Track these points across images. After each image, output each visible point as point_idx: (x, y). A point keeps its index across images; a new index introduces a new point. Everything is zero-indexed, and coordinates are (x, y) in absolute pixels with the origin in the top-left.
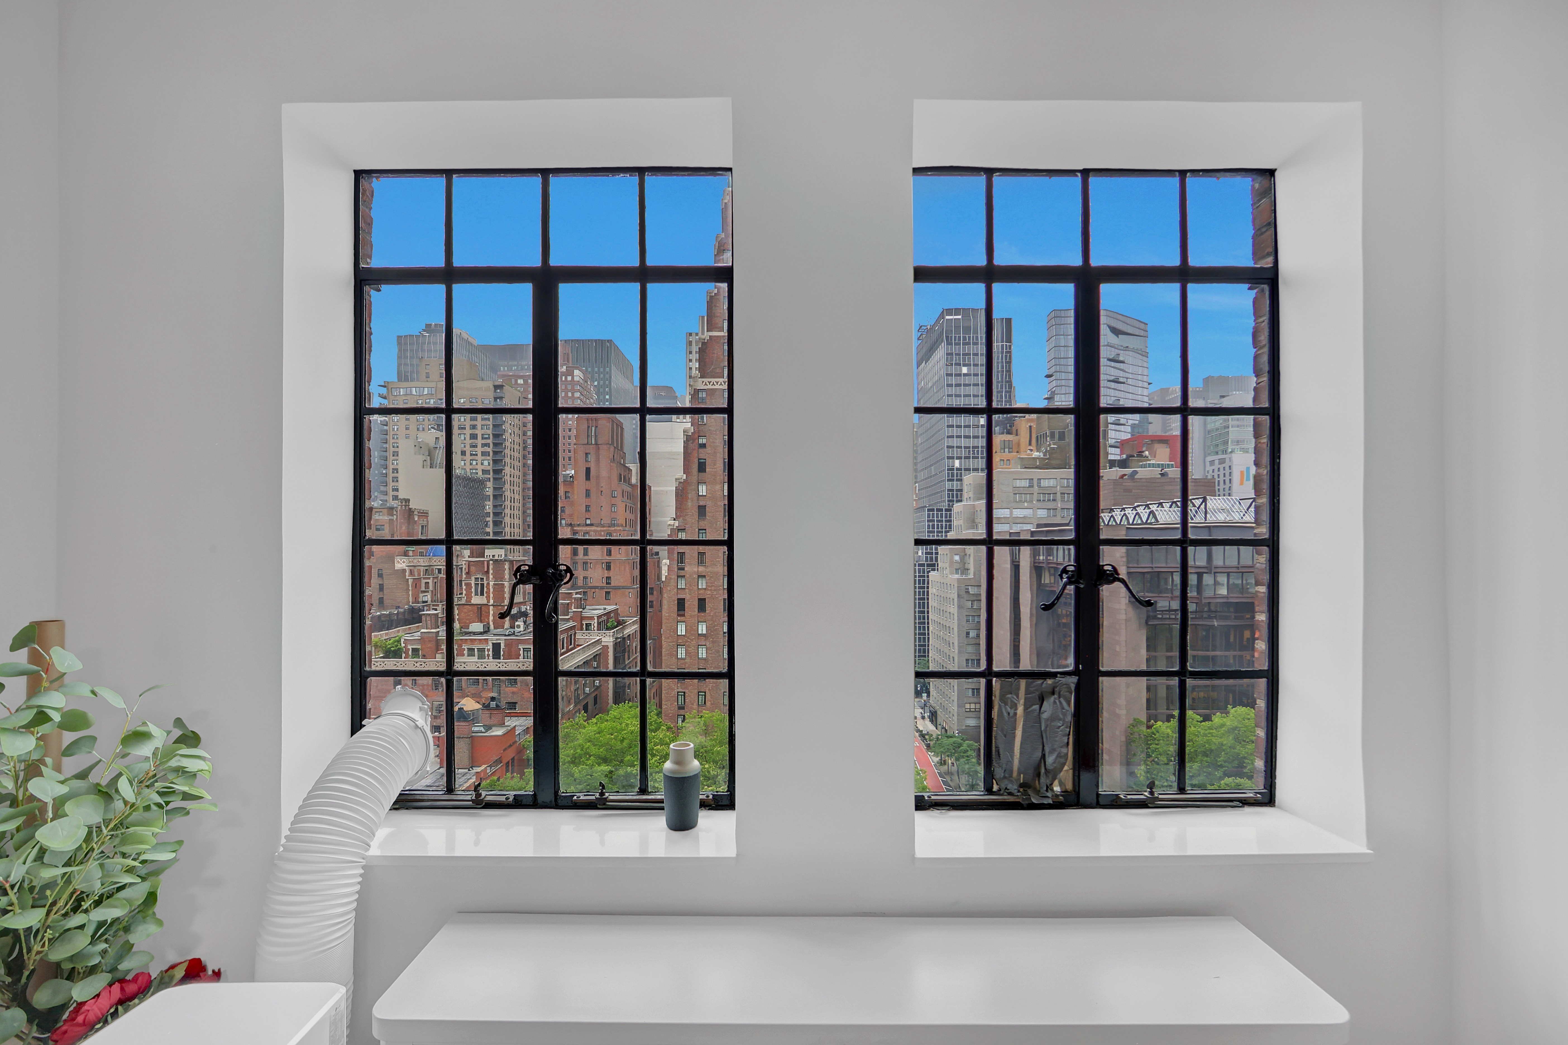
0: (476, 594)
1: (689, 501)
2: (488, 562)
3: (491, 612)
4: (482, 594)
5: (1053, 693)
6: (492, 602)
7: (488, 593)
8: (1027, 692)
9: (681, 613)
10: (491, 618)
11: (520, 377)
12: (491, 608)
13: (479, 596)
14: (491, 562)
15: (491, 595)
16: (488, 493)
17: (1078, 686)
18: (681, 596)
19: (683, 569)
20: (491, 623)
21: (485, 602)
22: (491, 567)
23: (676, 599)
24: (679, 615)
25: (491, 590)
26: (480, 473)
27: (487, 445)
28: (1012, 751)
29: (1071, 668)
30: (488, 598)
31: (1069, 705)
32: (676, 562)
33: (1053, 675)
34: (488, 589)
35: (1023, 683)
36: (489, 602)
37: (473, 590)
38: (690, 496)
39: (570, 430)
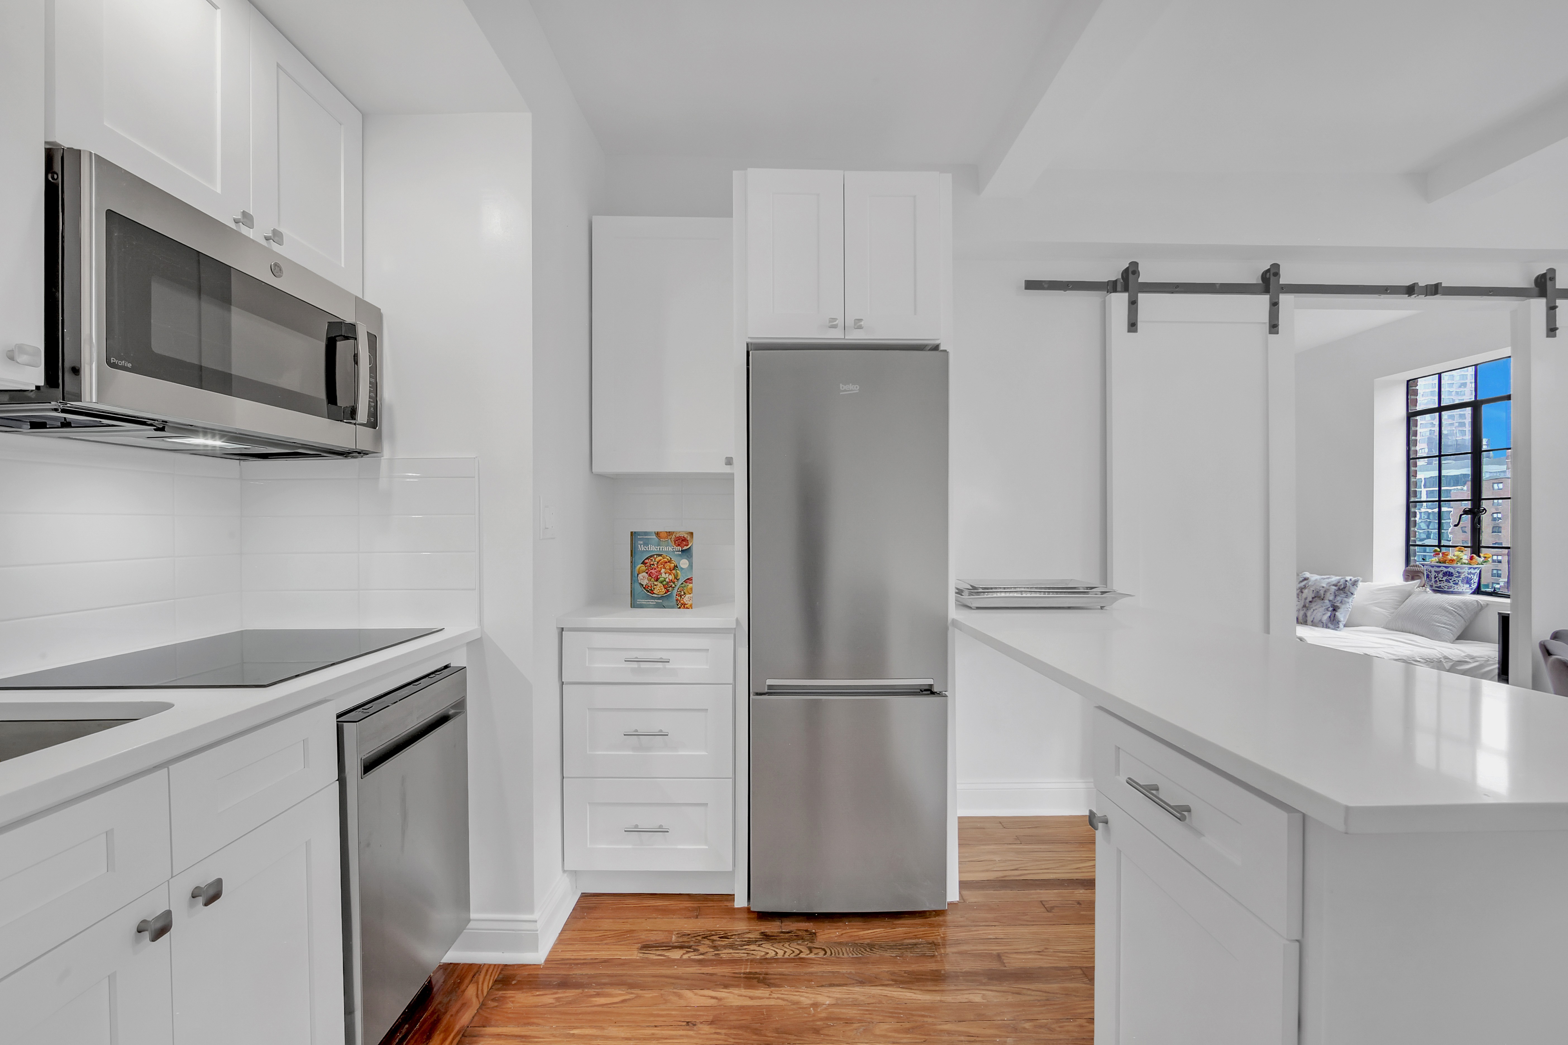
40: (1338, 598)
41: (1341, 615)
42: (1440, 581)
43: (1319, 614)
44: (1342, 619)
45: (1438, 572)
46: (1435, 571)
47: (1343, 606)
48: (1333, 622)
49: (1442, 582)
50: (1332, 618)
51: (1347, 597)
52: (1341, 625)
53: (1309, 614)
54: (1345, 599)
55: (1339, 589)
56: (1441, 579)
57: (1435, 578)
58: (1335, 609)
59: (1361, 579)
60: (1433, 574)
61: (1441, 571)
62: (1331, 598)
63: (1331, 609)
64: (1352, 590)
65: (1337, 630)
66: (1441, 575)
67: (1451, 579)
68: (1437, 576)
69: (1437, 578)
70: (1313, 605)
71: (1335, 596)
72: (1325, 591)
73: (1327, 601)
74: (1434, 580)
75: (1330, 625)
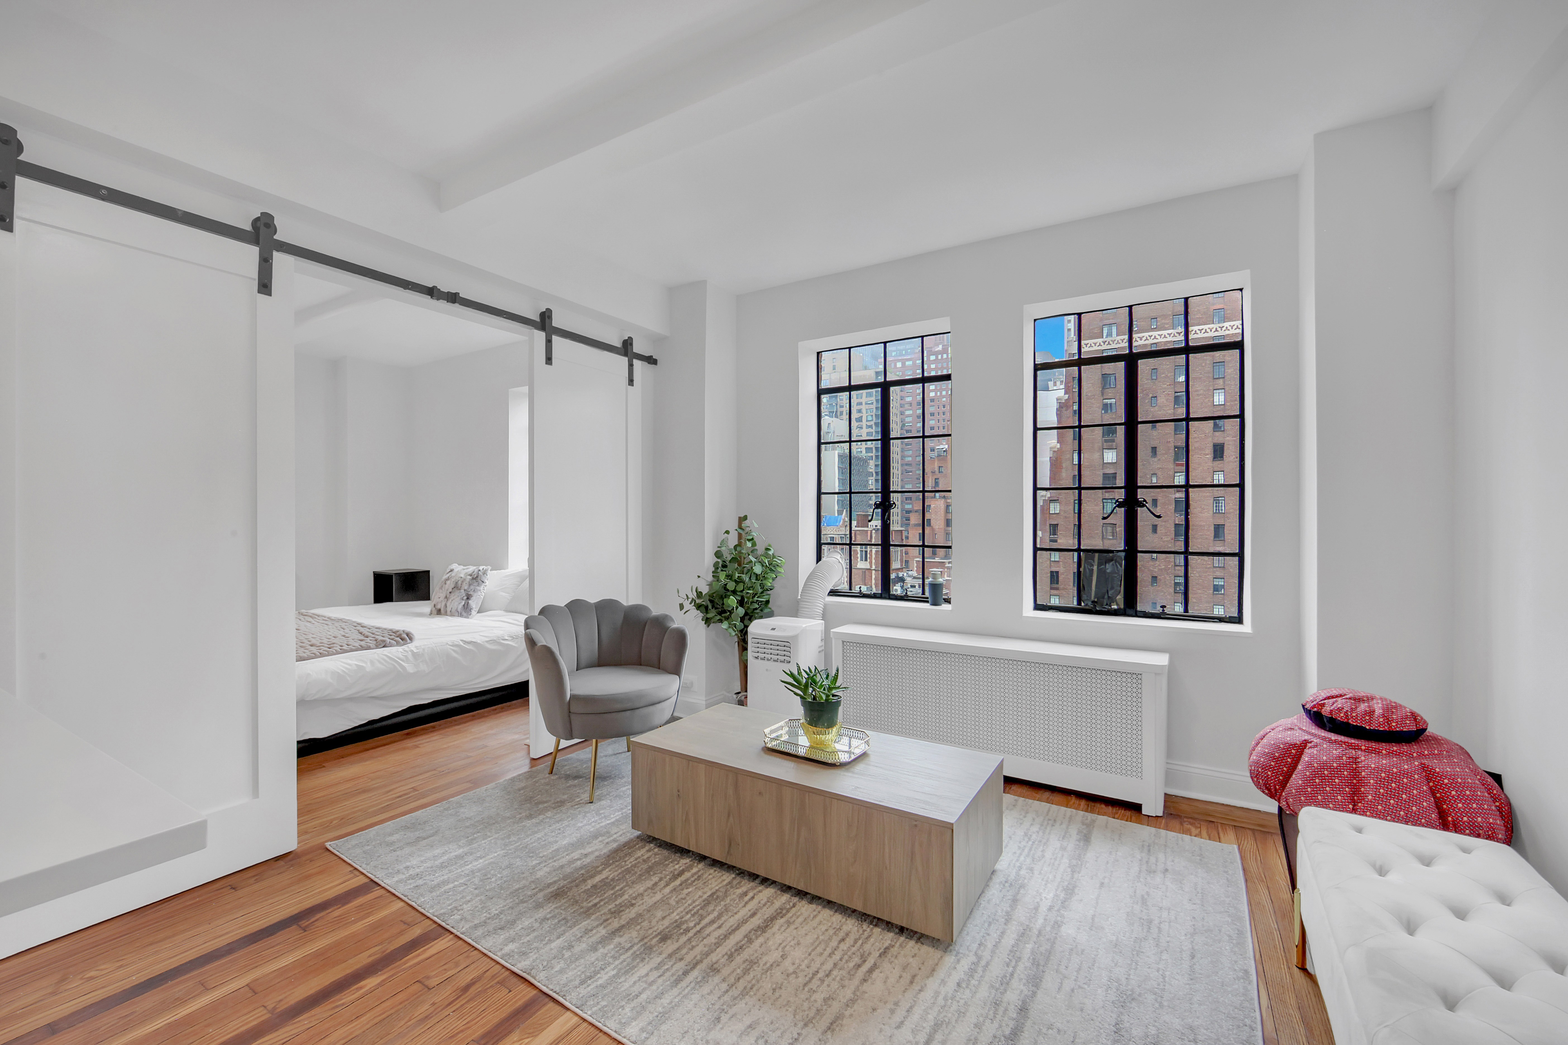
0: (862, 560)
1: (1063, 470)
2: (871, 531)
3: (873, 577)
4: (866, 560)
5: (1112, 560)
6: (874, 567)
7: (871, 558)
8: (1099, 559)
9: (1055, 586)
10: (873, 581)
11: (899, 361)
12: (874, 572)
13: (864, 562)
14: (874, 531)
15: (874, 561)
16: (871, 470)
17: (1125, 557)
18: (1054, 569)
19: (1056, 541)
20: (874, 586)
21: (869, 567)
22: (874, 536)
23: (1049, 572)
24: (1051, 588)
25: (874, 556)
26: (864, 452)
27: (871, 427)
28: (1091, 587)
29: (1123, 549)
30: (871, 563)
31: (1121, 567)
32: (1048, 534)
33: (1112, 552)
34: (871, 555)
35: (1097, 555)
36: (871, 566)
37: (859, 555)
38: (1064, 465)
39: (944, 407)
40: (472, 587)
41: (474, 603)
43: (456, 603)
44: (474, 606)
47: (475, 594)
48: (466, 610)
50: (466, 606)
51: (479, 585)
52: (474, 612)
53: (448, 605)
54: (478, 588)
55: (473, 579)
58: (469, 597)
59: (490, 568)
62: (467, 587)
63: (465, 598)
64: (483, 579)
65: (468, 618)
71: (470, 585)
72: (462, 582)
73: (462, 591)
75: (464, 613)
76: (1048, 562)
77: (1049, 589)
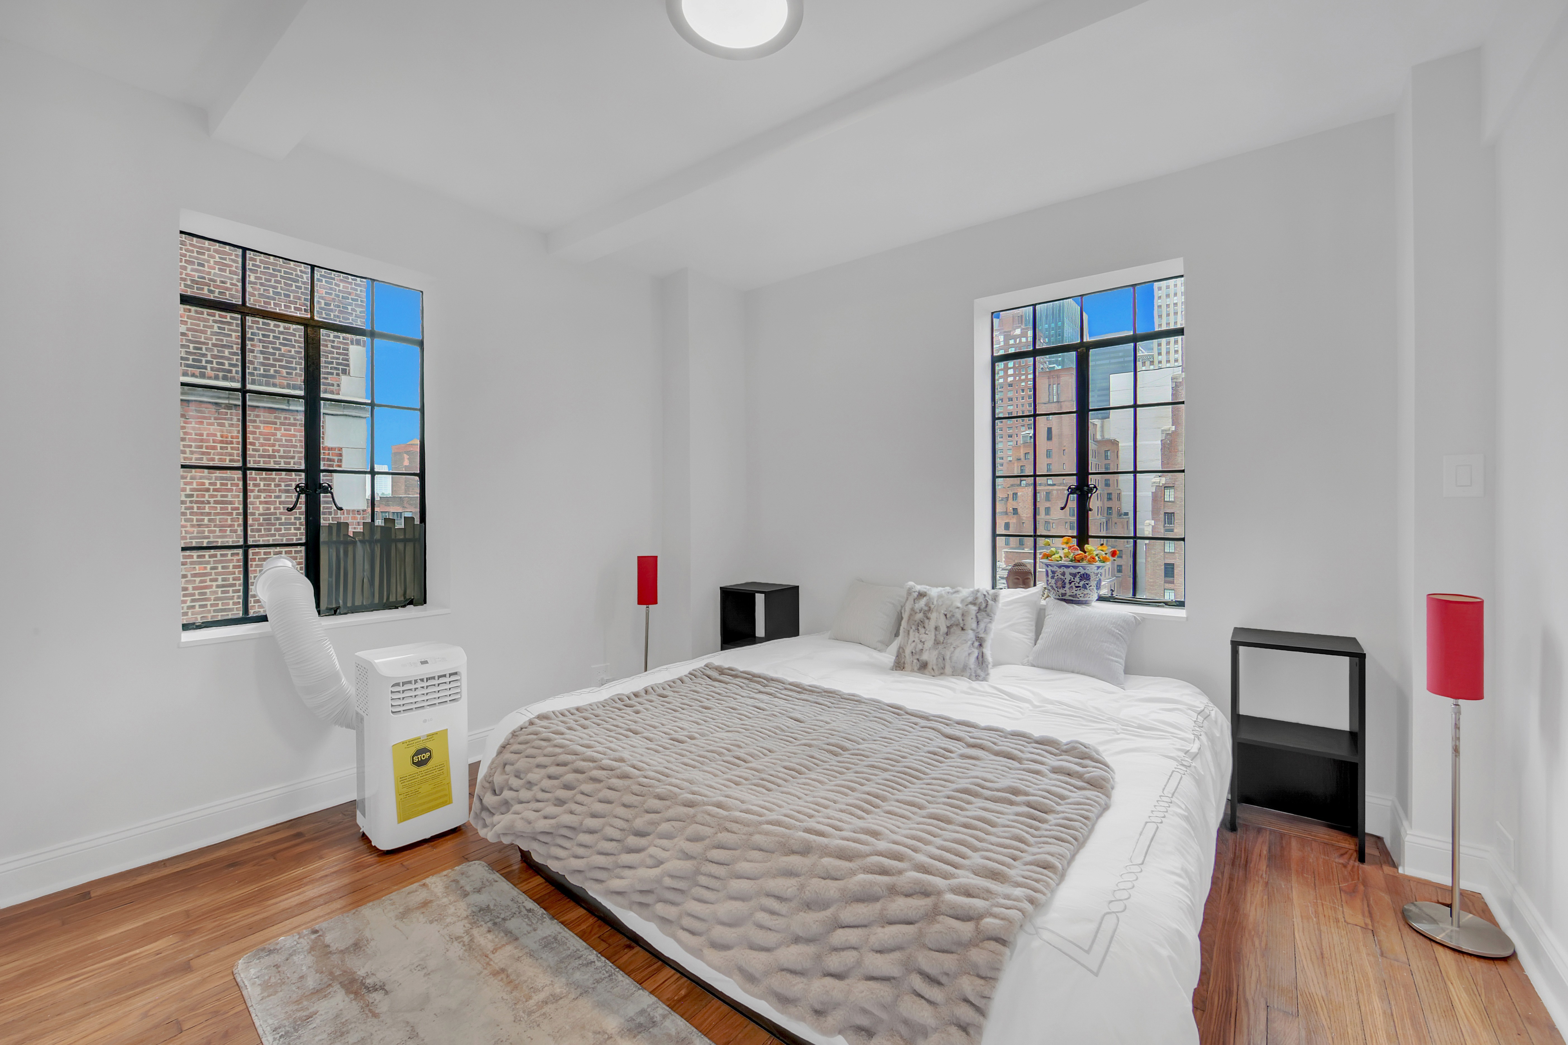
40: (981, 625)
41: (991, 654)
42: (1077, 587)
43: (961, 655)
44: (991, 659)
45: (1074, 575)
46: (1071, 574)
49: (1079, 588)
50: (980, 660)
53: (949, 656)
56: (1077, 585)
57: (1070, 583)
58: (981, 643)
60: (1068, 577)
61: (1078, 573)
62: (974, 625)
63: (976, 644)
66: (1077, 579)
67: (1088, 584)
68: (1073, 580)
69: (1073, 583)
70: (951, 639)
71: (978, 621)
72: (962, 614)
73: (966, 631)
74: (1069, 586)
75: (979, 672)
76: (1162, 554)
77: (1163, 582)
